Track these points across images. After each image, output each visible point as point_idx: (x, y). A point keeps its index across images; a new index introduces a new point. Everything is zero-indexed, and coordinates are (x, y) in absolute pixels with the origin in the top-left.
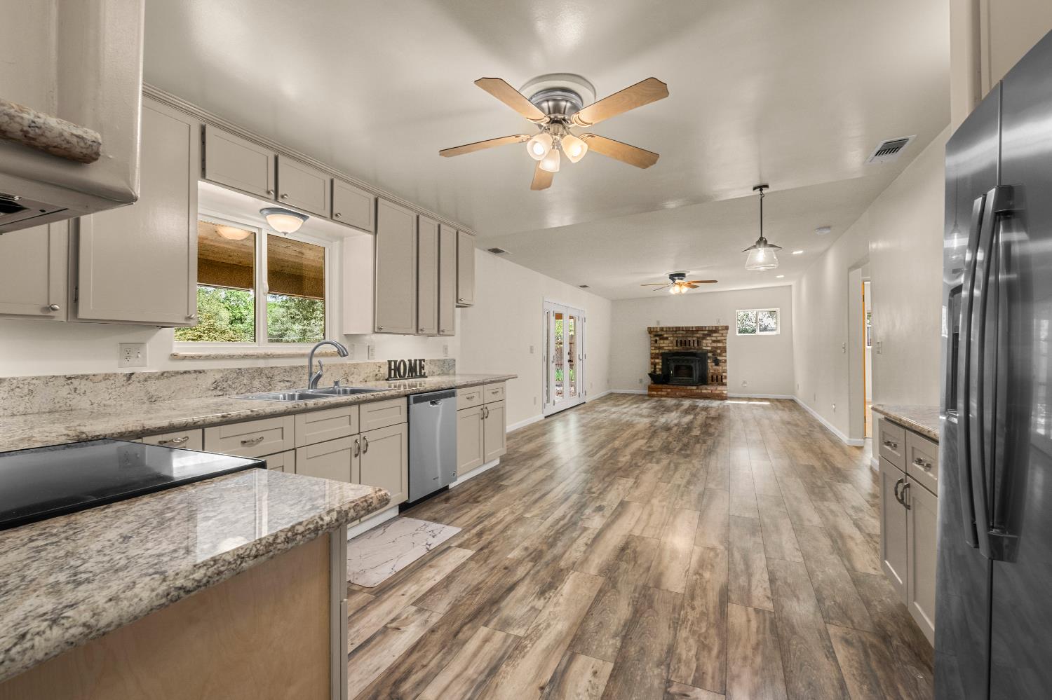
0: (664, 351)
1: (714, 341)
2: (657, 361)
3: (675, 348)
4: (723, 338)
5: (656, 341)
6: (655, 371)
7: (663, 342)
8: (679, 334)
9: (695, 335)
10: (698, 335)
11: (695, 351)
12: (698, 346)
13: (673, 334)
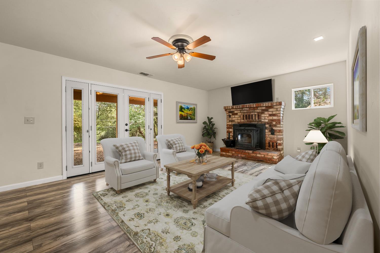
0: (235, 123)
1: (270, 115)
2: (230, 130)
3: (242, 121)
4: (278, 112)
5: (230, 116)
6: (229, 138)
7: (235, 117)
8: (244, 110)
9: (256, 111)
10: (258, 111)
11: (256, 123)
12: (258, 119)
13: (240, 111)
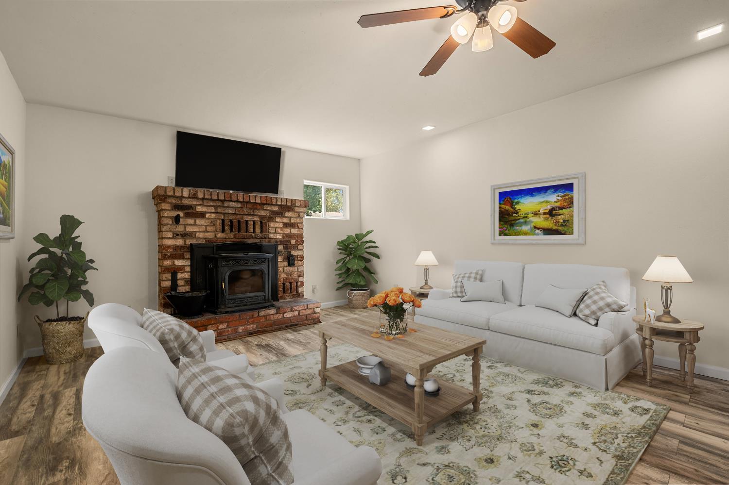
0: (194, 241)
1: (286, 225)
2: (179, 263)
3: (220, 235)
4: (299, 220)
5: (177, 220)
6: (174, 286)
7: (195, 222)
8: (229, 207)
9: (258, 212)
10: (262, 213)
11: (257, 241)
12: (261, 232)
13: (216, 207)
